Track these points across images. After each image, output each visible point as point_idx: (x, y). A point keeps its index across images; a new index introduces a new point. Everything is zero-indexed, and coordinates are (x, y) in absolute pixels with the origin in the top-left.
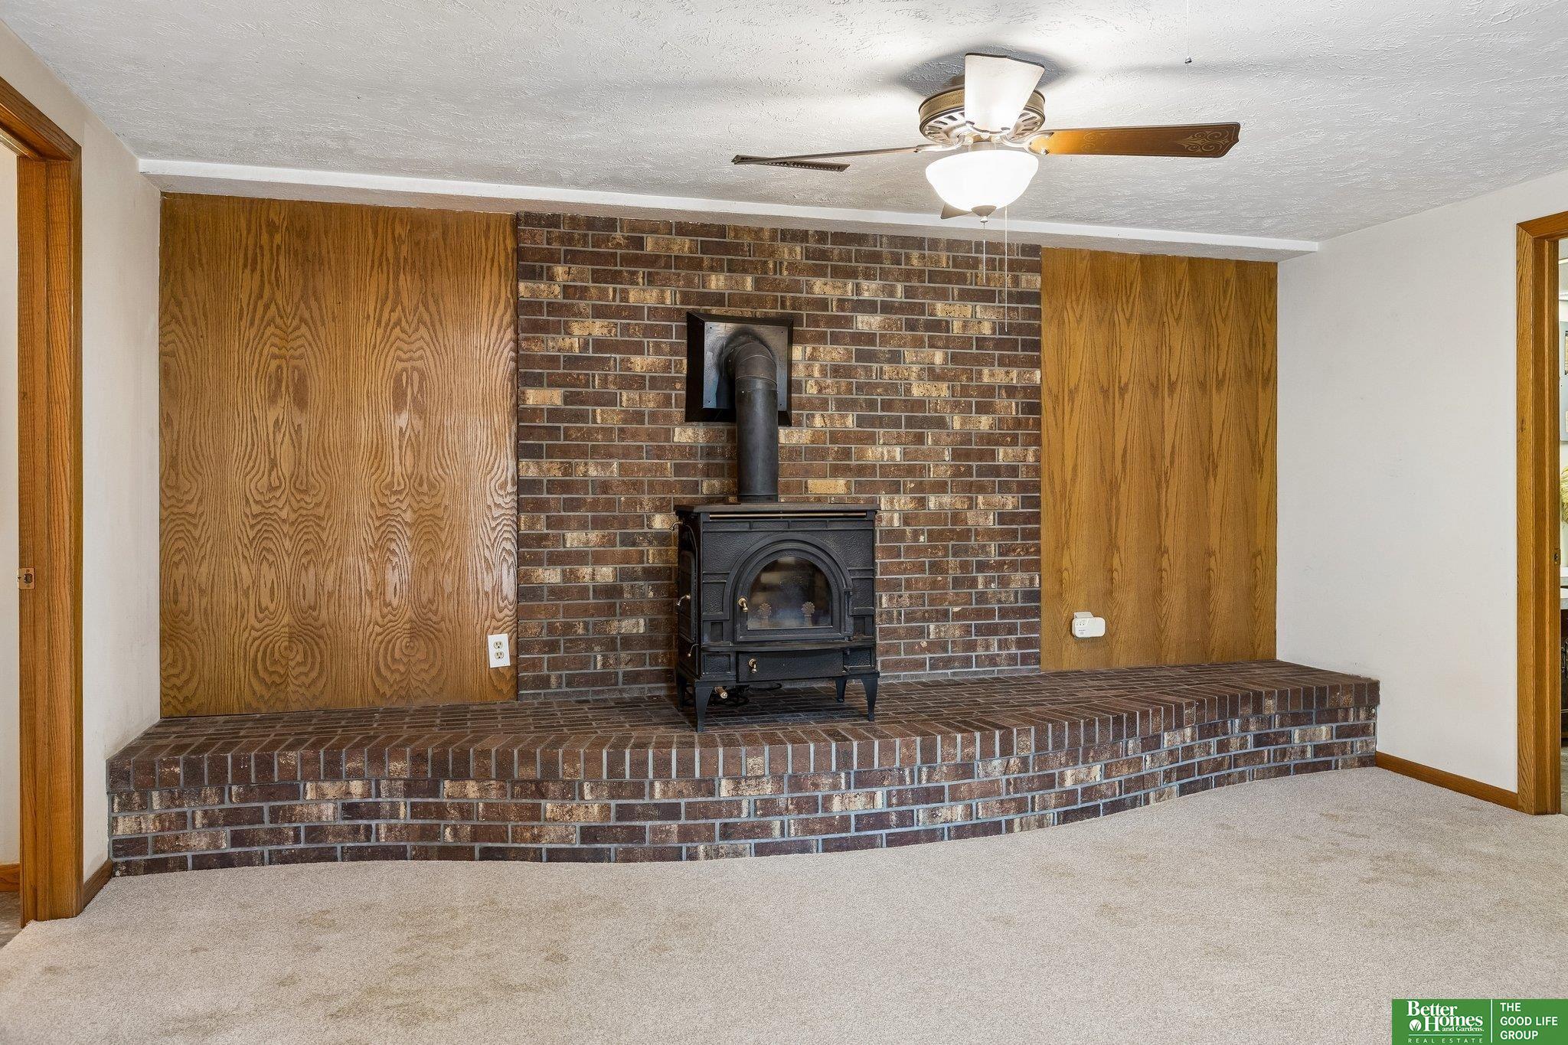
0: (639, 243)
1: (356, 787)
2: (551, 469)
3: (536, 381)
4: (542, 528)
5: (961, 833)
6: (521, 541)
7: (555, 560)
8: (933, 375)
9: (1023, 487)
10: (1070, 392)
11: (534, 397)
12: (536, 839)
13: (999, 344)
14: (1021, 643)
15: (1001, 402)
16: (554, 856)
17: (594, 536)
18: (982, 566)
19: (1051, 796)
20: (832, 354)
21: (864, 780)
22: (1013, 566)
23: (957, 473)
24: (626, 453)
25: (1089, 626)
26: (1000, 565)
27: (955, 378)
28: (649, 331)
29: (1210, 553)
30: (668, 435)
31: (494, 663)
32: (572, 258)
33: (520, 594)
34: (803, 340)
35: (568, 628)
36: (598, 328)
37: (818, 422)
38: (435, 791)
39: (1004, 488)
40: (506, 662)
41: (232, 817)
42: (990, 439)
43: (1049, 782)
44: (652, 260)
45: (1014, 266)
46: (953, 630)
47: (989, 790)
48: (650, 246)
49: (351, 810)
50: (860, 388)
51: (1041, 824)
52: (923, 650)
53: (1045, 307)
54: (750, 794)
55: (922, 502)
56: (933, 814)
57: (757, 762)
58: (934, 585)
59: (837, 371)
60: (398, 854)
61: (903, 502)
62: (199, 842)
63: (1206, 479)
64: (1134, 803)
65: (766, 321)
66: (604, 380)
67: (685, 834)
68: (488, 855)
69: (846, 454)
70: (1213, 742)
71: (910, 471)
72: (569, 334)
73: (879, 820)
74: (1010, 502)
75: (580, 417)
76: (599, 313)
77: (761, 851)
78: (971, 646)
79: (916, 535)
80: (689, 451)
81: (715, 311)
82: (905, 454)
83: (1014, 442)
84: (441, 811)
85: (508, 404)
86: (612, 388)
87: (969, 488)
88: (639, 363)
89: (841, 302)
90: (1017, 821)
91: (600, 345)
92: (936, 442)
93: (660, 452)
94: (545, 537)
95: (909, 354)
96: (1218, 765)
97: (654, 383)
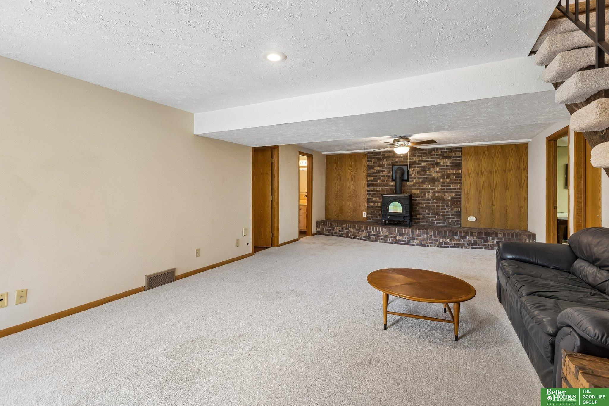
0: (385, 155)
1: (340, 228)
2: (372, 189)
3: (369, 176)
4: (370, 197)
5: (418, 245)
6: (368, 199)
7: (372, 202)
8: (437, 172)
9: (456, 192)
10: (469, 174)
11: (369, 179)
12: (359, 237)
13: (451, 166)
14: (456, 221)
15: (452, 177)
16: (361, 239)
17: (377, 199)
18: (447, 206)
19: (437, 243)
20: (417, 170)
21: (402, 235)
22: (454, 206)
23: (442, 189)
24: (382, 186)
25: (472, 219)
26: (451, 206)
27: (441, 172)
28: (386, 168)
29: (507, 206)
30: (389, 183)
31: (364, 216)
32: (375, 158)
33: (367, 206)
34: (412, 168)
35: (374, 212)
36: (378, 168)
37: (414, 181)
38: (348, 229)
39: (452, 192)
40: (365, 216)
41: (328, 230)
42: (450, 183)
43: (437, 240)
44: (387, 157)
45: (455, 151)
46: (441, 217)
47: (424, 240)
48: (386, 155)
49: (340, 231)
50: (422, 175)
51: (435, 247)
52: (434, 220)
53: (463, 158)
54: (385, 234)
55: (435, 195)
56: (413, 242)
57: (385, 230)
58: (437, 209)
59: (418, 172)
60: (344, 237)
61: (431, 194)
62: (325, 232)
63: (506, 191)
64: (458, 247)
65: (403, 165)
66: (379, 176)
67: (376, 239)
68: (354, 238)
69: (420, 186)
70: (483, 241)
71: (432, 189)
72: (374, 169)
73: (404, 241)
74: (454, 195)
75: (376, 181)
76: (379, 166)
77: (386, 242)
78: (445, 220)
79: (433, 200)
80: (391, 186)
81: (396, 164)
82: (431, 186)
83: (455, 183)
84: (349, 232)
85: (366, 180)
86: (380, 177)
87: (444, 192)
88: (384, 173)
89: (419, 161)
90: (429, 245)
91: (379, 171)
92: (437, 184)
93: (387, 186)
94: (370, 199)
95: (432, 169)
96: (485, 245)
97: (387, 176)
